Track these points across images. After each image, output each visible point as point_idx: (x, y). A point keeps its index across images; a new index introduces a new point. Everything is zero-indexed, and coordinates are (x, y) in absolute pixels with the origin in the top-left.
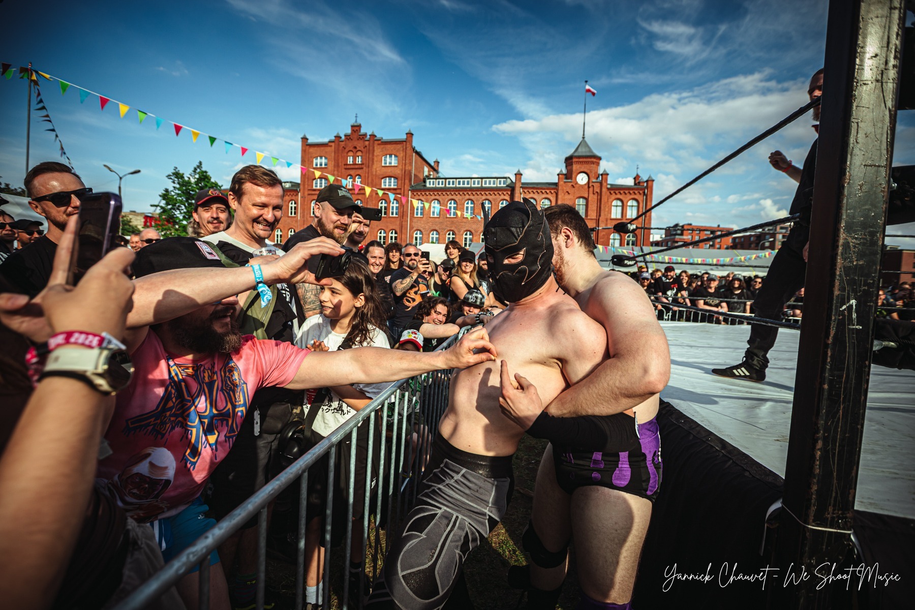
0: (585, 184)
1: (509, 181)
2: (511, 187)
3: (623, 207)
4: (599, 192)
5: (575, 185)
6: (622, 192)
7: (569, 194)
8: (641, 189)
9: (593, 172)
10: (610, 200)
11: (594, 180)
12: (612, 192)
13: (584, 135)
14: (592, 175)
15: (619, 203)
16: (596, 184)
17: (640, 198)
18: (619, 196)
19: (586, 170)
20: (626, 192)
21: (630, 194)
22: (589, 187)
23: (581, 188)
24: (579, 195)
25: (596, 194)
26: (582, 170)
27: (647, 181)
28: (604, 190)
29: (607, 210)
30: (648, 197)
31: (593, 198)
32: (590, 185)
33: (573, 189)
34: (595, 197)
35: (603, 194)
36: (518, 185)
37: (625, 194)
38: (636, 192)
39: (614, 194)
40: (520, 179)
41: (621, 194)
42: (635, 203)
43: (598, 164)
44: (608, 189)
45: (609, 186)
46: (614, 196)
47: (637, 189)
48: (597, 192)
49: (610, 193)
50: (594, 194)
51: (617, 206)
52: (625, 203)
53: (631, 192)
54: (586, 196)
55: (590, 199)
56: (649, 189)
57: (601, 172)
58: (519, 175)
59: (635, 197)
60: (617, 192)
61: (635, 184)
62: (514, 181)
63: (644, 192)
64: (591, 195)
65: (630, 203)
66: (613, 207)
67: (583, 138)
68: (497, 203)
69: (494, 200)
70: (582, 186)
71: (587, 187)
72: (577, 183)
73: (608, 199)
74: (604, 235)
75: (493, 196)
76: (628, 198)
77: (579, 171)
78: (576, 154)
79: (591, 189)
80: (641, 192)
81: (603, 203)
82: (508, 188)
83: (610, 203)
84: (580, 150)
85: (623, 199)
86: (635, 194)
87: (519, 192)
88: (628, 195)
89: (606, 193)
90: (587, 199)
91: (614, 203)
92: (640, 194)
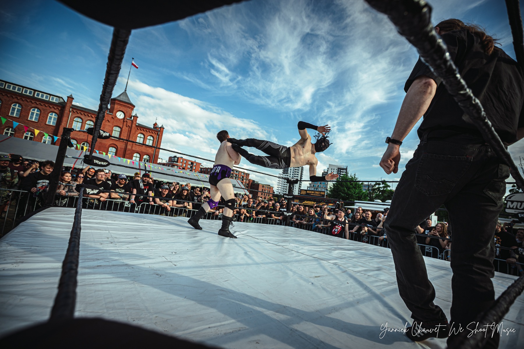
0: (122, 119)
1: (61, 100)
2: (62, 105)
3: (145, 139)
4: (130, 125)
5: (114, 118)
6: (145, 130)
7: (109, 122)
8: (156, 131)
9: (129, 113)
10: (137, 133)
11: (128, 118)
12: (139, 128)
13: (126, 89)
14: (127, 115)
15: (142, 136)
16: (129, 121)
17: (155, 136)
18: (142, 132)
19: (123, 111)
20: (148, 131)
21: (150, 132)
22: (124, 121)
23: (118, 120)
24: (116, 125)
25: (128, 127)
26: (121, 110)
27: (160, 128)
28: (134, 126)
29: (134, 138)
30: (160, 137)
31: (126, 129)
32: (125, 120)
33: (113, 120)
34: (127, 128)
35: (133, 128)
36: (68, 105)
37: (147, 132)
38: (153, 132)
39: (140, 130)
40: (72, 101)
41: (144, 131)
42: (152, 138)
43: (132, 109)
44: (136, 126)
45: (137, 124)
46: (139, 131)
47: (154, 131)
48: (129, 126)
49: (137, 128)
50: (126, 126)
51: (140, 137)
52: (146, 137)
53: (150, 131)
54: (121, 126)
55: (123, 129)
56: (161, 132)
57: (133, 114)
58: (71, 98)
59: (153, 135)
60: (142, 129)
61: (154, 128)
62: (66, 102)
63: (158, 134)
64: (125, 127)
65: (149, 137)
66: (138, 137)
67: (125, 91)
68: (47, 113)
69: (44, 110)
70: (119, 120)
71: (122, 121)
72: (116, 117)
73: (135, 132)
74: (129, 153)
75: (44, 107)
76: (148, 135)
77: (118, 110)
78: (119, 99)
79: (125, 123)
80: (156, 133)
81: (131, 133)
82: (60, 105)
83: (136, 135)
84: (121, 97)
85: (145, 134)
86: (153, 133)
87: (68, 110)
88: (148, 132)
89: (135, 128)
90: (121, 128)
91: (139, 135)
92: (155, 134)
